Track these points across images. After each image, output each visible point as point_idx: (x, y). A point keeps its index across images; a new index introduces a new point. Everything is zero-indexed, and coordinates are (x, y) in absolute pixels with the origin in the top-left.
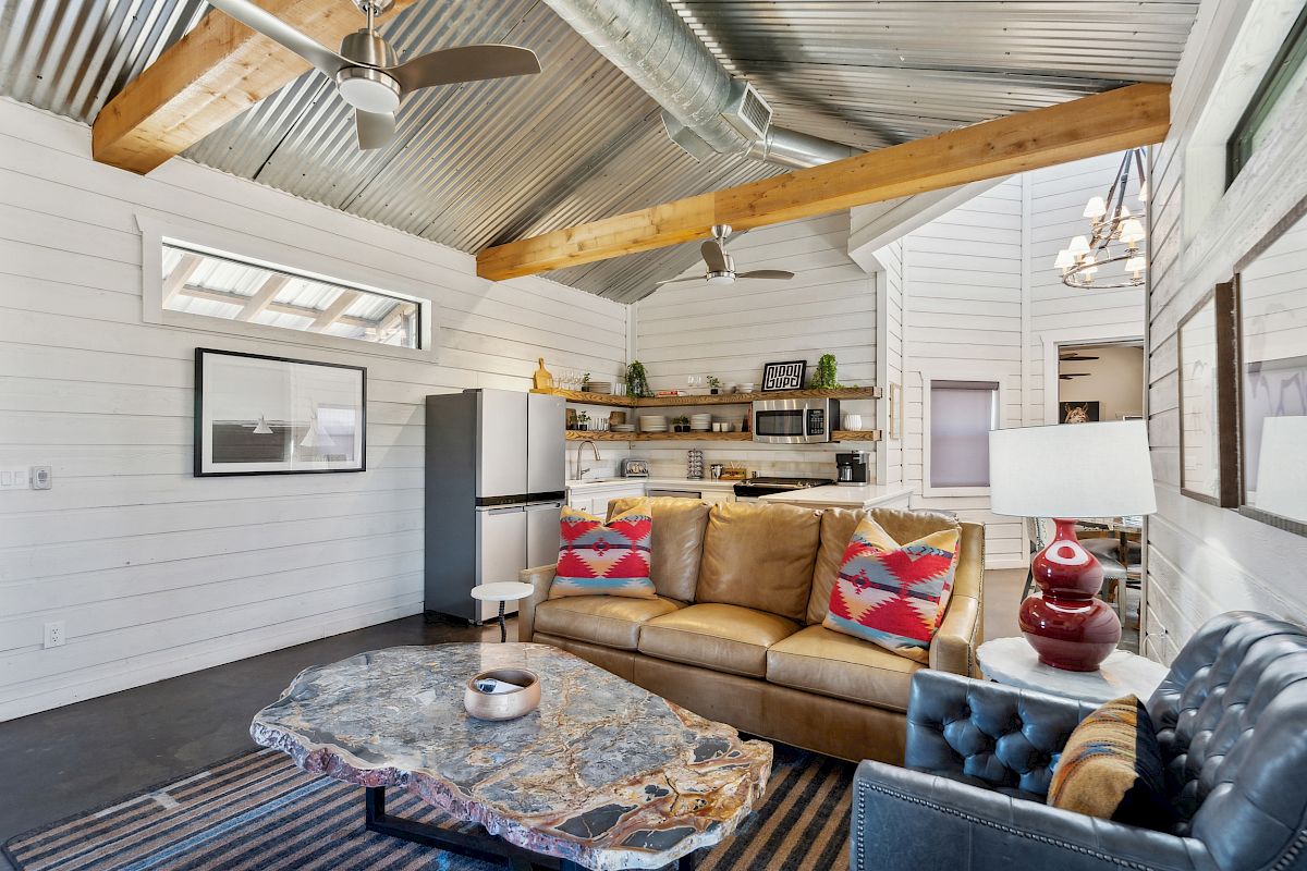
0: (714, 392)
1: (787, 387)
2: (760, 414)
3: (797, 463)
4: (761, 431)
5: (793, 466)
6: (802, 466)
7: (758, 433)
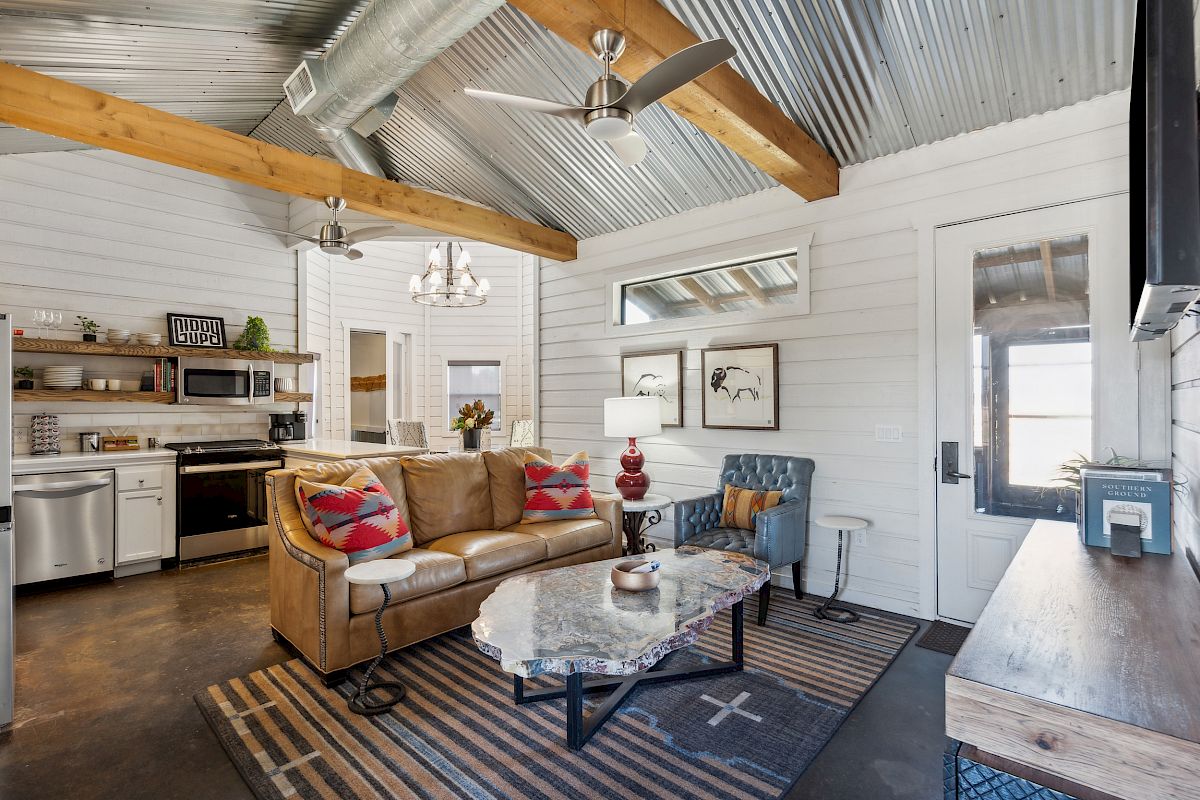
0: (89, 338)
1: (205, 344)
2: (188, 372)
3: (212, 426)
4: (190, 391)
5: (205, 429)
6: (218, 429)
7: (187, 394)
